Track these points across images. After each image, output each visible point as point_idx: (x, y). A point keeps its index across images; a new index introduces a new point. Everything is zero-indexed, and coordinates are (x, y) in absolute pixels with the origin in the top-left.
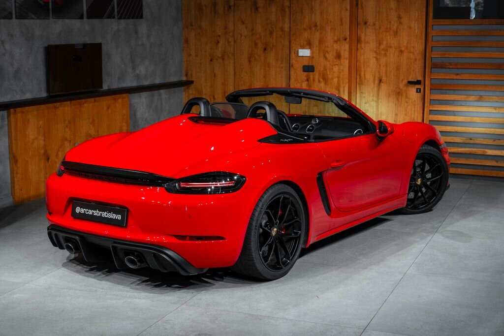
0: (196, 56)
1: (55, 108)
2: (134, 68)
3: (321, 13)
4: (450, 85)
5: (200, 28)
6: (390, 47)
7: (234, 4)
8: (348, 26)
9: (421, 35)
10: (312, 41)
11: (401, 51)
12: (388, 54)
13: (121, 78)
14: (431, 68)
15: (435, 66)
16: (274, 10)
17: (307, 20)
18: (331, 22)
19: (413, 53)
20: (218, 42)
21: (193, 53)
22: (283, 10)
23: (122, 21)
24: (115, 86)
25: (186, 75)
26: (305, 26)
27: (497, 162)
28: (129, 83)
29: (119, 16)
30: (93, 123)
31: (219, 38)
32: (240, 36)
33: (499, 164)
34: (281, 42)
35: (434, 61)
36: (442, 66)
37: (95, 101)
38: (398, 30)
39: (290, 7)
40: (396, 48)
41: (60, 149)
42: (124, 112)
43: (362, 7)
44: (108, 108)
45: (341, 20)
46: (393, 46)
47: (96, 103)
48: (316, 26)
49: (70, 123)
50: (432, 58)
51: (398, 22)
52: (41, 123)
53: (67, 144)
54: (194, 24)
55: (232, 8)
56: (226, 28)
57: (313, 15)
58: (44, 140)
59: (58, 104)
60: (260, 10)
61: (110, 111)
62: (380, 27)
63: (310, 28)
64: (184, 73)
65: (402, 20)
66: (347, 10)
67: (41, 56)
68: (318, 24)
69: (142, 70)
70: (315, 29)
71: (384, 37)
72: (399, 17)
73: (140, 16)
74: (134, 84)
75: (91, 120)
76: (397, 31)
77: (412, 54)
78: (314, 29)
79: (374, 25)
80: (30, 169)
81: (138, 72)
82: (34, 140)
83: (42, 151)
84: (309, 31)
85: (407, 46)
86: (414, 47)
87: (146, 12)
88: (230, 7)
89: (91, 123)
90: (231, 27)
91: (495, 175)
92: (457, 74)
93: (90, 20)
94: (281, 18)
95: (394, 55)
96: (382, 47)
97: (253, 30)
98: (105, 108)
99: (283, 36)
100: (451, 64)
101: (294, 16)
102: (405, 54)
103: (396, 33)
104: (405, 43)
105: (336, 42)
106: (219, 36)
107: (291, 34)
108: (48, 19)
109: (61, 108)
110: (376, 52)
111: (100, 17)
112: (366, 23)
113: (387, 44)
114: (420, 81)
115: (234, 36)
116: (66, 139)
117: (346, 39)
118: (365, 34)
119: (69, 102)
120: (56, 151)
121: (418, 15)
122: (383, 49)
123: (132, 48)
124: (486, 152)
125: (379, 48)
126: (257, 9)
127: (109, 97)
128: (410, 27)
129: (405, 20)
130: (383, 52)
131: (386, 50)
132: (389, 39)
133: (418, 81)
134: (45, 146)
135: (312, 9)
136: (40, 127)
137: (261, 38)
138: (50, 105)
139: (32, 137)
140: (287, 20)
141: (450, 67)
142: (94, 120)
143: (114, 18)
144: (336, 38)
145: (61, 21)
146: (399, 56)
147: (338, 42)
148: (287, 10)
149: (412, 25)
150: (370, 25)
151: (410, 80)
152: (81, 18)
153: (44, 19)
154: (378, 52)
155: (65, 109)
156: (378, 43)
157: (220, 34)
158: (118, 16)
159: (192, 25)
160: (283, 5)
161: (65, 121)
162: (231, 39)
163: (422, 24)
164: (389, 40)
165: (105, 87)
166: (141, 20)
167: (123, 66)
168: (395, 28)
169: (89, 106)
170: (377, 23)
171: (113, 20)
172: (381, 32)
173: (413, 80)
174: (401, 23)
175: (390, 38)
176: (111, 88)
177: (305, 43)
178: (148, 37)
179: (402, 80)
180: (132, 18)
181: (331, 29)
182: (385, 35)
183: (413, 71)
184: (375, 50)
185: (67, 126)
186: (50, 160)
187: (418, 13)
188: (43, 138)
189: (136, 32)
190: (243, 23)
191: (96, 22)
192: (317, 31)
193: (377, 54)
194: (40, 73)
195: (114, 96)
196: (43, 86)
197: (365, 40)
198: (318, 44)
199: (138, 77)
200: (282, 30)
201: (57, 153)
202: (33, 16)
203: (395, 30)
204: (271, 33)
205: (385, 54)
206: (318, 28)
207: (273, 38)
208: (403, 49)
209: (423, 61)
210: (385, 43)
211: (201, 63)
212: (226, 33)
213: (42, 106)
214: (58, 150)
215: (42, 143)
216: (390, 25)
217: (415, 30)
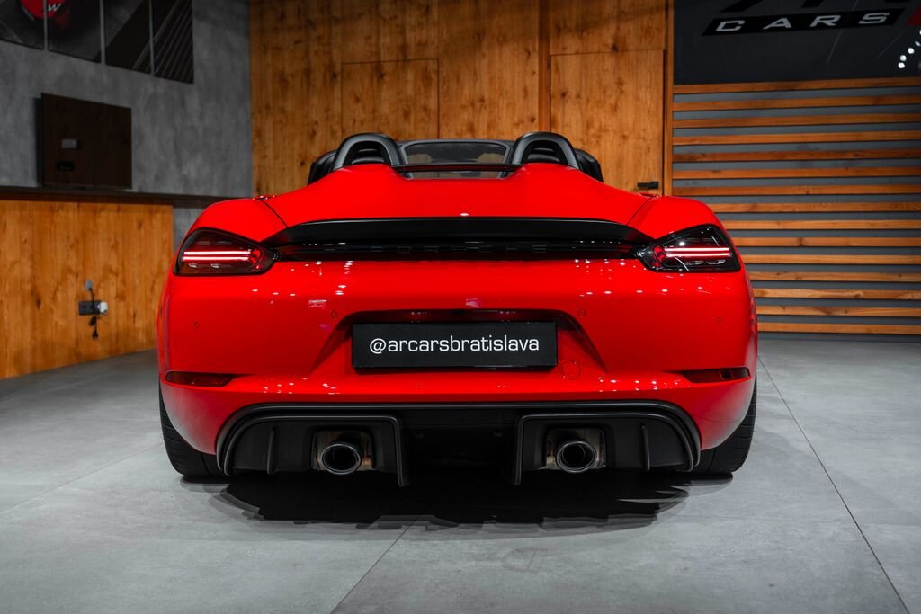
0: (276, 157)
1: (52, 210)
2: (180, 165)
3: (491, 79)
4: (705, 188)
5: (283, 111)
6: (606, 131)
7: (342, 71)
8: (536, 99)
9: (657, 109)
10: (476, 124)
11: (625, 137)
12: (602, 143)
13: (159, 178)
14: (673, 162)
15: (678, 159)
16: (410, 76)
17: (466, 91)
18: (507, 93)
19: (644, 139)
20: (314, 133)
21: (270, 153)
22: (426, 77)
23: (162, 81)
24: (150, 189)
25: (259, 190)
26: (464, 102)
27: (784, 308)
28: (172, 187)
29: (157, 71)
30: (115, 247)
31: (315, 127)
32: (352, 121)
33: (788, 311)
34: (423, 129)
35: (678, 151)
36: (691, 159)
37: (118, 210)
38: (619, 103)
39: (438, 72)
40: (615, 132)
41: (60, 288)
42: (165, 236)
43: (557, 69)
44: (140, 226)
45: (525, 90)
46: (610, 128)
47: (121, 214)
48: (482, 100)
49: (77, 241)
50: (673, 146)
51: (619, 91)
52: (27, 234)
53: (71, 278)
54: (271, 105)
55: (339, 78)
56: (327, 110)
57: (478, 83)
58: (33, 267)
59: (57, 204)
60: (387, 78)
61: (142, 231)
62: (588, 100)
63: (473, 105)
64: (254, 187)
65: (624, 88)
66: (534, 73)
67: (27, 114)
68: (486, 97)
69: (191, 169)
70: (481, 106)
71: (595, 116)
72: (620, 83)
73: (189, 79)
74: (180, 191)
75: (112, 242)
76: (616, 105)
77: (641, 141)
78: (478, 105)
79: (578, 96)
80: (6, 318)
81: (185, 172)
82: (14, 263)
83: (28, 287)
84: (470, 108)
85: (634, 129)
86: (644, 130)
87: (198, 74)
88: (334, 76)
89: (112, 248)
90: (337, 107)
91: (781, 330)
92: (715, 171)
93: (111, 68)
94: (422, 90)
95: (613, 143)
96: (592, 131)
97: (374, 111)
98: (135, 225)
99: (426, 119)
100: (704, 155)
101: (445, 87)
102: (631, 141)
103: (615, 108)
104: (631, 123)
105: (517, 125)
106: (317, 123)
107: (441, 113)
108: (41, 49)
109: (62, 213)
110: (582, 140)
111: (127, 65)
112: (564, 95)
113: (600, 126)
114: (657, 183)
115: (342, 122)
116: (70, 271)
117: (533, 120)
118: (564, 112)
119: (76, 204)
120: (52, 290)
121: (651, 80)
122: (594, 135)
123: (176, 130)
124: (766, 293)
125: (587, 134)
126: (381, 76)
127: (142, 206)
128: (637, 98)
129: (628, 87)
130: (594, 140)
131: (599, 137)
132: (603, 118)
133: (653, 183)
134: (33, 278)
135: (475, 73)
136: (26, 241)
137: (388, 123)
138: (43, 204)
139: (10, 258)
140: (433, 93)
141: (704, 160)
142: (117, 243)
143: (149, 72)
144: (516, 120)
145: (62, 59)
146: (620, 145)
147: (521, 126)
148: (434, 76)
149: (642, 95)
150: (570, 97)
151: (640, 181)
152: (97, 60)
153: (33, 47)
154: (585, 140)
155: (70, 215)
156: (585, 124)
157: (317, 119)
158: (155, 69)
159: (268, 107)
160: (426, 69)
161: (68, 237)
162: (336, 127)
163: (658, 92)
164: (603, 120)
165: (135, 189)
166: (190, 85)
167: (162, 158)
168: (612, 101)
169: (108, 217)
170: (583, 93)
171: (146, 76)
172: (590, 106)
173: (645, 182)
174: (622, 92)
175: (605, 118)
176: (144, 191)
177: (465, 128)
178: (201, 116)
179: (627, 183)
180: (178, 79)
181: (508, 105)
182: (596, 111)
183: (645, 167)
184: (580, 136)
185: (72, 246)
186: (42, 305)
187: (651, 76)
188: (30, 263)
189: (183, 104)
190: (357, 100)
191: (121, 73)
192: (485, 108)
193: (584, 143)
194: (25, 145)
195: (149, 206)
196: (31, 167)
197: (563, 122)
198: (485, 128)
199: (185, 180)
200: (426, 109)
201: (55, 293)
202: (15, 37)
203: (614, 104)
204: (406, 115)
205: (598, 142)
206: (487, 103)
207: (409, 123)
208: (626, 133)
209: (660, 150)
210: (596, 125)
211: (284, 170)
212: (327, 119)
213: (29, 204)
214: (57, 289)
215: (28, 271)
216: (604, 96)
217: (646, 102)
